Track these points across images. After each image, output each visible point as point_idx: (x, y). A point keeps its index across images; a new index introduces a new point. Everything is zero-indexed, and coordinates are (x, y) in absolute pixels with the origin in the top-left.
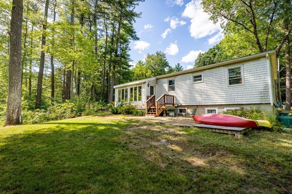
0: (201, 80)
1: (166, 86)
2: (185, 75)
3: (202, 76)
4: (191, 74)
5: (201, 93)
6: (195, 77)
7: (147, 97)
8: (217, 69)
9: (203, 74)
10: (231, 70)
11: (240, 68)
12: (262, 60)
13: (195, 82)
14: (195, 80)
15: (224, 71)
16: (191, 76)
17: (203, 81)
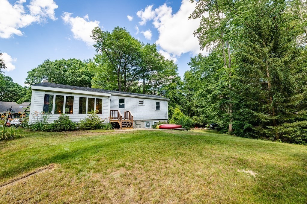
0: (143, 104)
3: (144, 102)
7: (111, 111)
8: (151, 100)
9: (144, 101)
10: (156, 102)
11: (159, 102)
12: (166, 101)
13: (139, 105)
14: (139, 104)
15: (154, 102)
16: (138, 100)
17: (144, 104)
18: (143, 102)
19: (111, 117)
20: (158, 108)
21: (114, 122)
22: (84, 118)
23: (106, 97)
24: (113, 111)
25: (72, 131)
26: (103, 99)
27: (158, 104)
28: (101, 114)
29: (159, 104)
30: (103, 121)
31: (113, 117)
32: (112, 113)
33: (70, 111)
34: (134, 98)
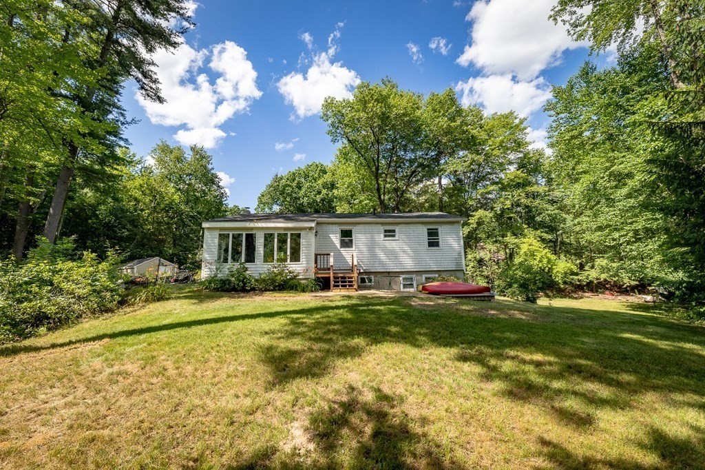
0: (394, 236)
1: (336, 239)
2: (371, 225)
3: (396, 231)
4: (380, 225)
5: (392, 254)
6: (386, 231)
7: (316, 255)
8: (415, 225)
9: (397, 229)
10: (428, 229)
11: (437, 229)
12: (456, 224)
13: (386, 238)
14: (385, 236)
15: (423, 231)
16: (382, 228)
17: (397, 238)
18: (394, 231)
19: (319, 266)
20: (433, 244)
21: (322, 277)
22: (266, 269)
23: (304, 229)
24: (320, 255)
25: (248, 291)
26: (303, 233)
27: (433, 234)
28: (299, 261)
29: (437, 232)
30: (298, 276)
31: (322, 266)
32: (319, 259)
33: (251, 258)
34: (373, 225)
